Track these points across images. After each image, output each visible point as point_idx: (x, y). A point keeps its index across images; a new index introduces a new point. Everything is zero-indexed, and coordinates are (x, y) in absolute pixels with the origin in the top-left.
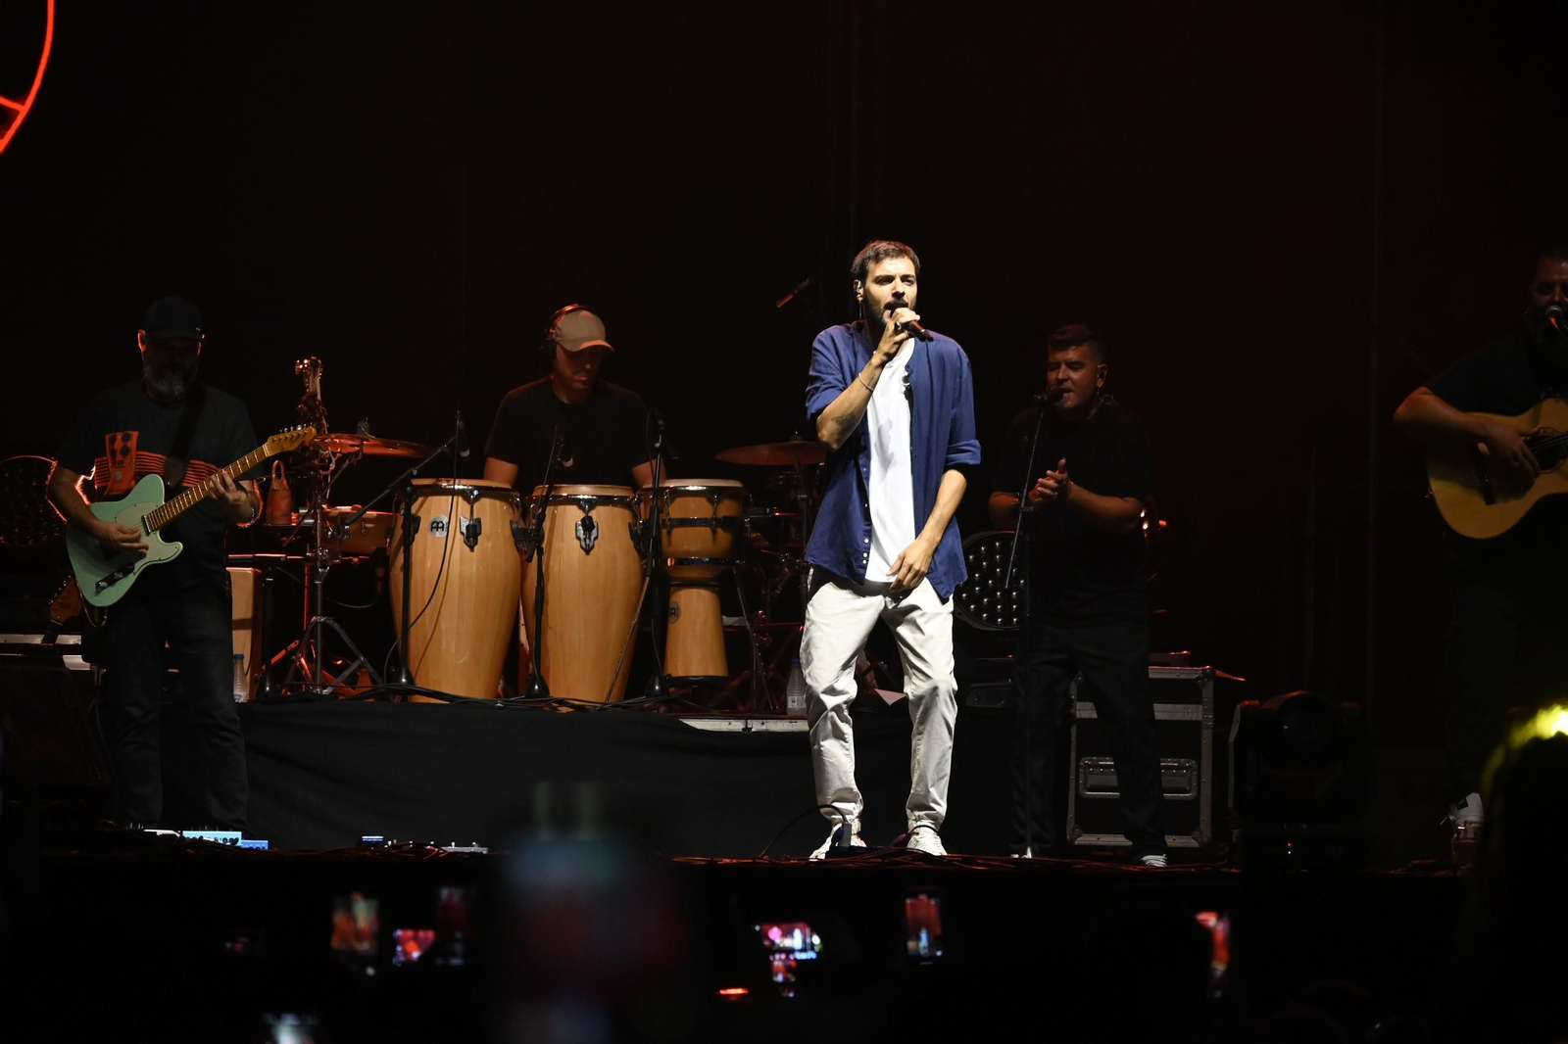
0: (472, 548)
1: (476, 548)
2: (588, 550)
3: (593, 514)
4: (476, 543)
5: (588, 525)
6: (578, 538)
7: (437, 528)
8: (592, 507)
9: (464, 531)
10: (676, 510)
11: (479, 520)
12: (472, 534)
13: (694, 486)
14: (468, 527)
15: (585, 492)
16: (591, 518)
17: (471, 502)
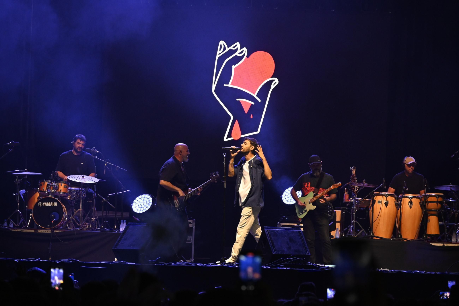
0: (386, 207)
1: (387, 207)
2: (411, 208)
3: (412, 200)
4: (387, 206)
5: (411, 202)
6: (409, 205)
7: (379, 202)
8: (412, 199)
9: (385, 203)
10: (429, 199)
11: (388, 201)
12: (387, 204)
13: (433, 194)
14: (386, 202)
15: (410, 195)
16: (411, 201)
17: (386, 197)
